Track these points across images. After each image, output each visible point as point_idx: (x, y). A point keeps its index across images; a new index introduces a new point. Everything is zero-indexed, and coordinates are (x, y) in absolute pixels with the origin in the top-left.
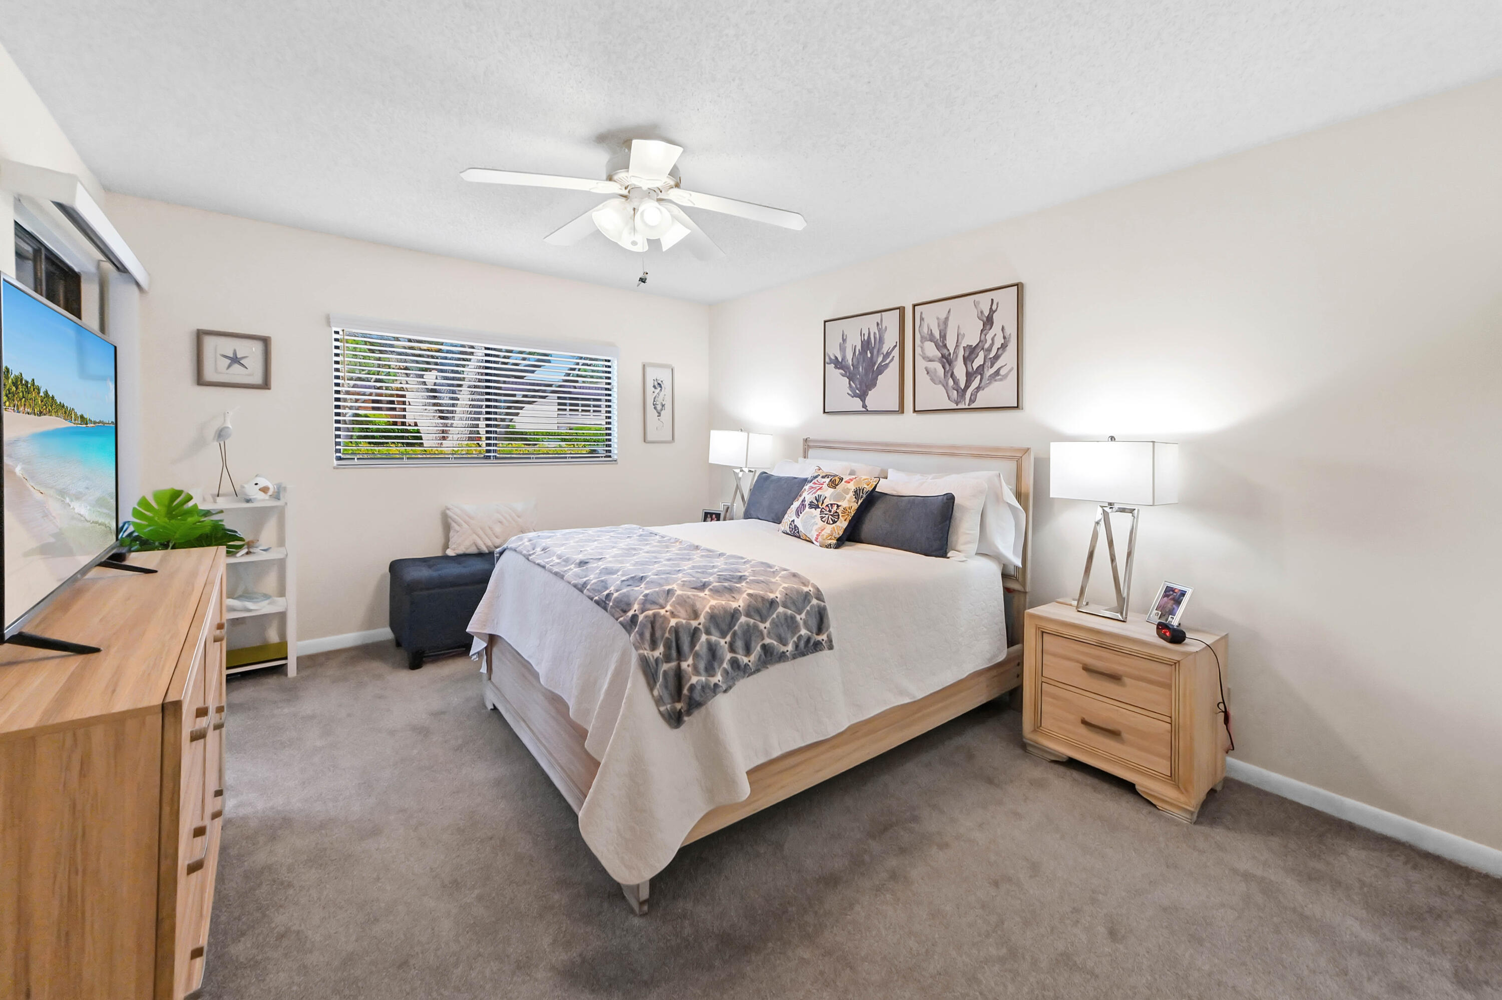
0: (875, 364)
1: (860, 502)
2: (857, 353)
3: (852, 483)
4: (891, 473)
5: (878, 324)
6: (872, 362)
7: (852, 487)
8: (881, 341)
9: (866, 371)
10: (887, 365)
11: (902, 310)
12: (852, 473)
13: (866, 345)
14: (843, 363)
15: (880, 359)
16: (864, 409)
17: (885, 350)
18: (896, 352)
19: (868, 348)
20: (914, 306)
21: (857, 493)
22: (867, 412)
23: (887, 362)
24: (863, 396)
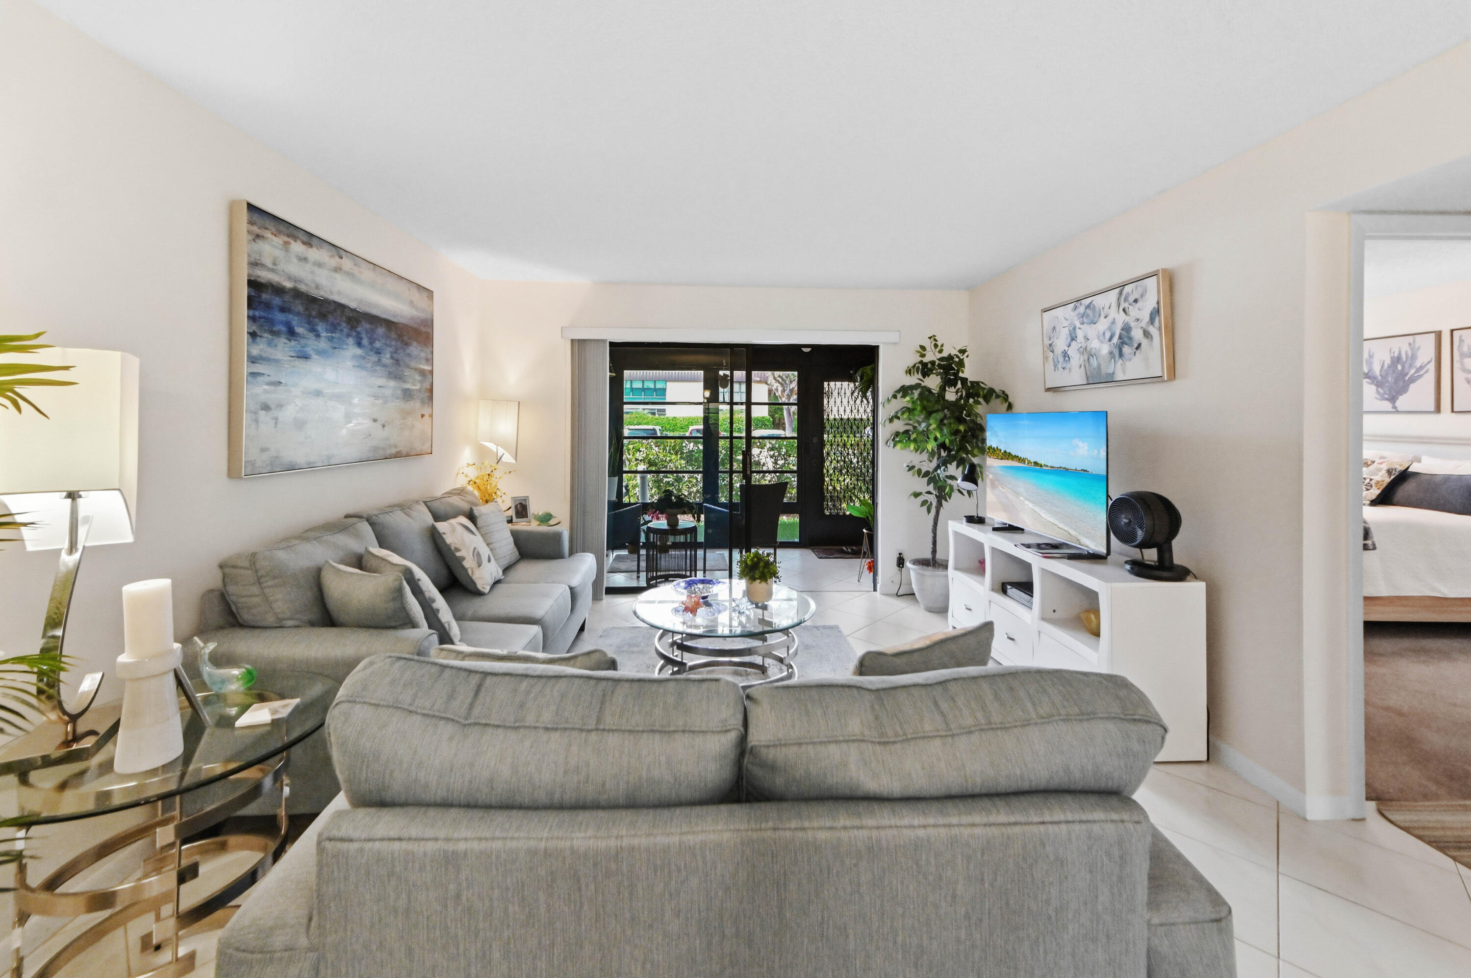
0: (1407, 374)
1: (1392, 477)
2: (1386, 366)
3: (1384, 464)
4: (1424, 459)
5: (1410, 344)
6: (1403, 374)
7: (1385, 467)
8: (1414, 357)
9: (1396, 381)
10: (1420, 376)
11: (1439, 335)
12: (1381, 458)
13: (1396, 360)
14: (1370, 374)
15: (1412, 371)
16: (1394, 410)
17: (1418, 364)
18: (1432, 367)
19: (1398, 362)
20: (1452, 331)
21: (1389, 472)
22: (1397, 411)
23: (1422, 373)
24: (1393, 399)
